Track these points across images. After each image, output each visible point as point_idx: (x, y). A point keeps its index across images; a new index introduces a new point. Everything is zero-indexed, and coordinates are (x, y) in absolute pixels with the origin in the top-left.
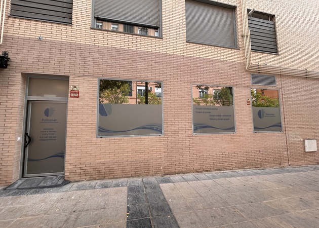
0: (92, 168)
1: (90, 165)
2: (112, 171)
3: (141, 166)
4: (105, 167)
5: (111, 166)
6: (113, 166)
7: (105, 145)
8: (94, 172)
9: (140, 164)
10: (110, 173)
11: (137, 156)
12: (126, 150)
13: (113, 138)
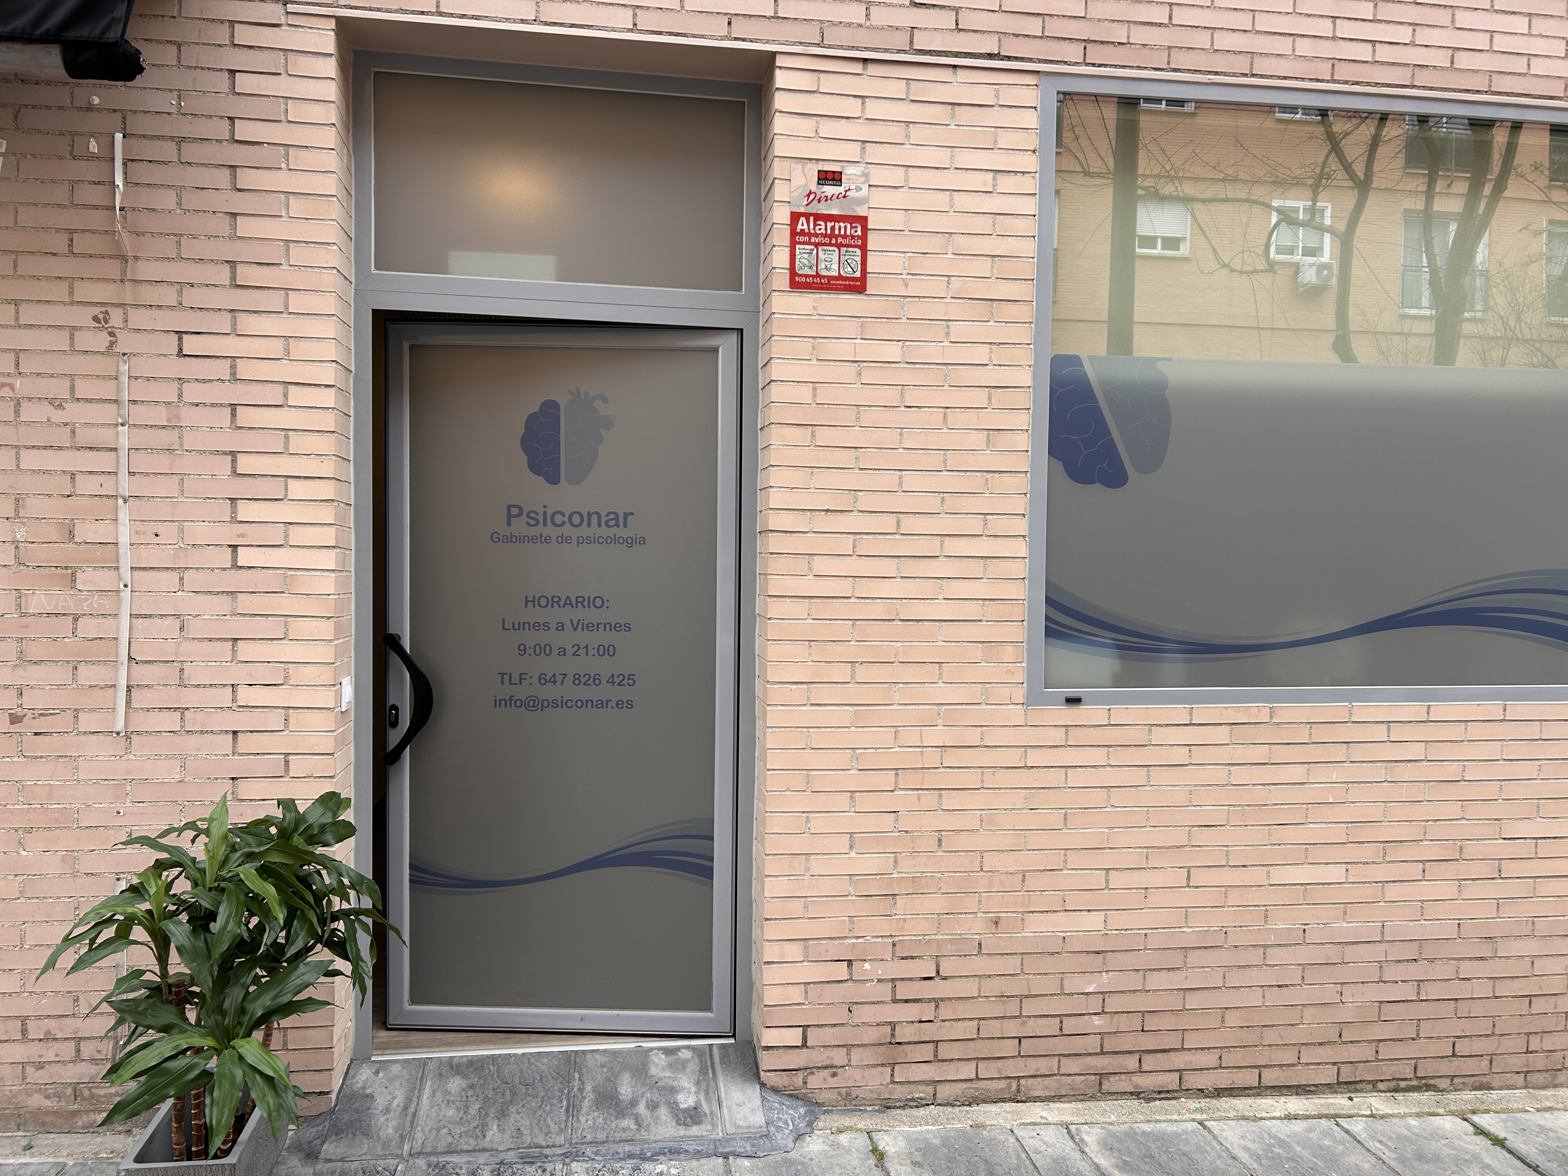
0: (992, 987)
1: (979, 965)
2: (1164, 1022)
3: (1432, 991)
4: (1105, 981)
5: (1157, 981)
6: (1176, 980)
7: (1108, 777)
8: (1012, 1028)
9: (1415, 972)
10: (1149, 1042)
11: (1393, 892)
12: (1290, 835)
13: (1178, 712)
